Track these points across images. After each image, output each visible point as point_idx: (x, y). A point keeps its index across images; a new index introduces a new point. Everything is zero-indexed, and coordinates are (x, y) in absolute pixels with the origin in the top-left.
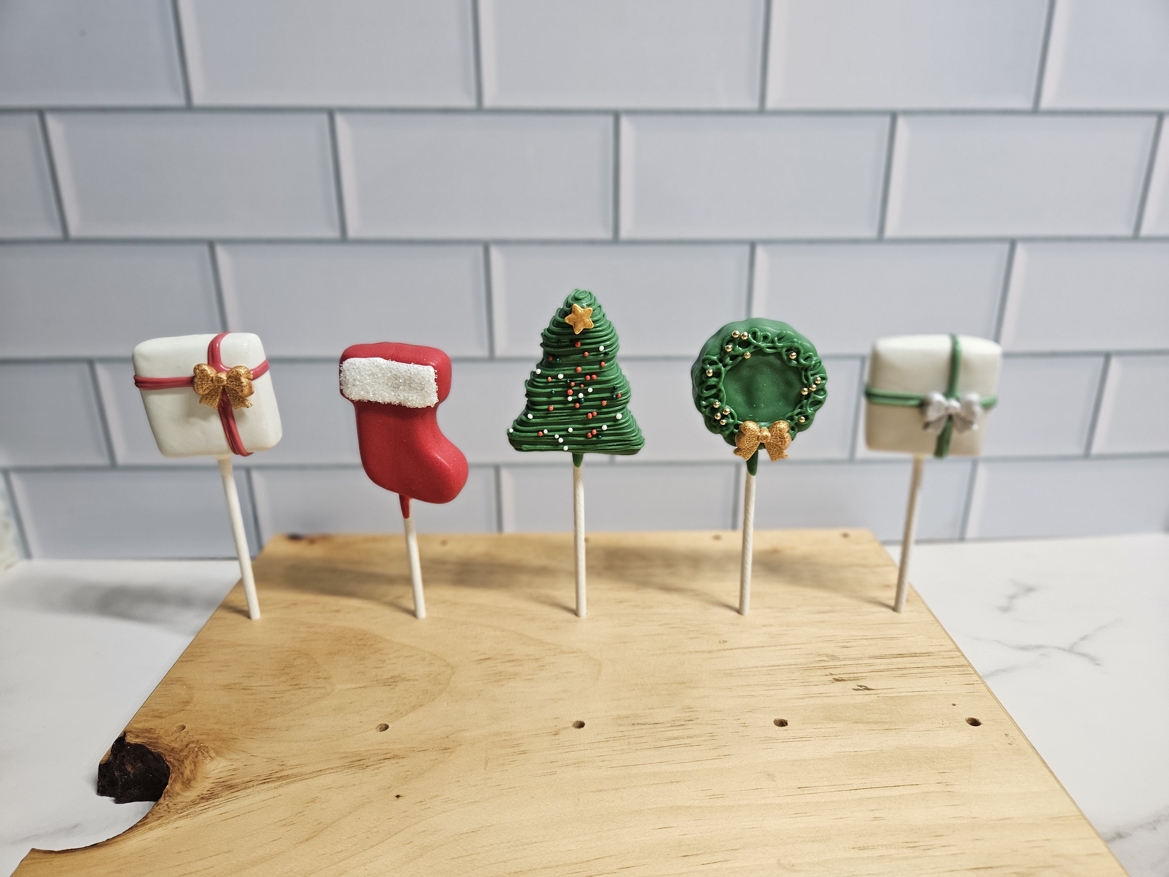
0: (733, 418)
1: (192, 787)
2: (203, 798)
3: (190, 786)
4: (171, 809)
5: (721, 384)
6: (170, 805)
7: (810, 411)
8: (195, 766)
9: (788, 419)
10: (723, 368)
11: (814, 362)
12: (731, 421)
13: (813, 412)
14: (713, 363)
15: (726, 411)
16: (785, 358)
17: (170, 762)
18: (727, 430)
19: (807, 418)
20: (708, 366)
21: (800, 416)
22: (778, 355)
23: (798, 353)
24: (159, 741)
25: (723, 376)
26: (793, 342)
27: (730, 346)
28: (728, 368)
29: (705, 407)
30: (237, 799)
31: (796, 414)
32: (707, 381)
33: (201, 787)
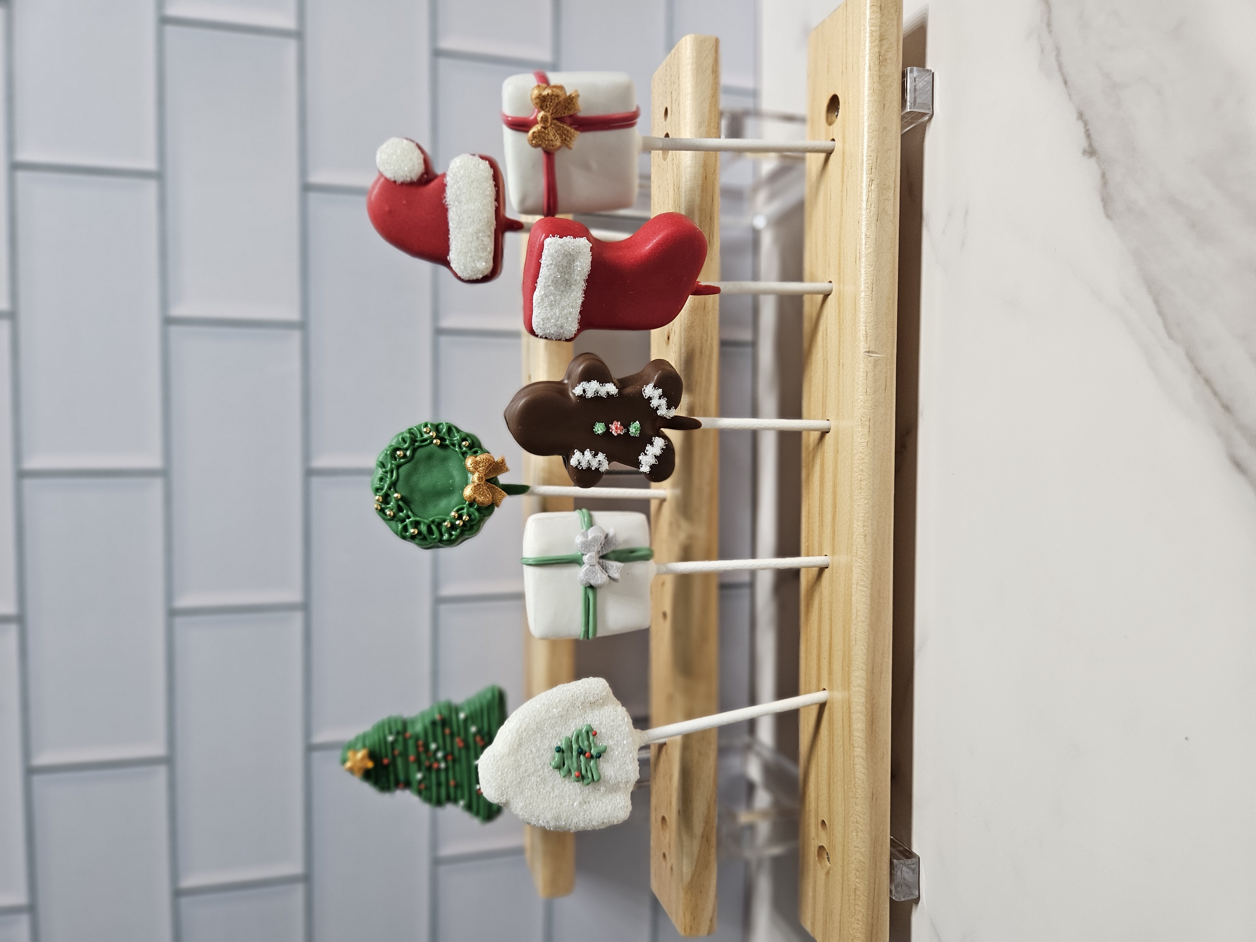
0: (463, 509)
5: (426, 521)
7: (457, 438)
9: (465, 458)
10: (410, 520)
11: (408, 435)
12: (465, 511)
13: (459, 434)
14: (405, 529)
15: (455, 516)
16: (402, 460)
18: (474, 514)
19: (464, 439)
20: (408, 534)
21: (462, 446)
22: (399, 467)
23: (399, 449)
25: (418, 519)
26: (386, 454)
27: (388, 513)
28: (410, 513)
29: (451, 535)
31: (460, 450)
32: (424, 535)
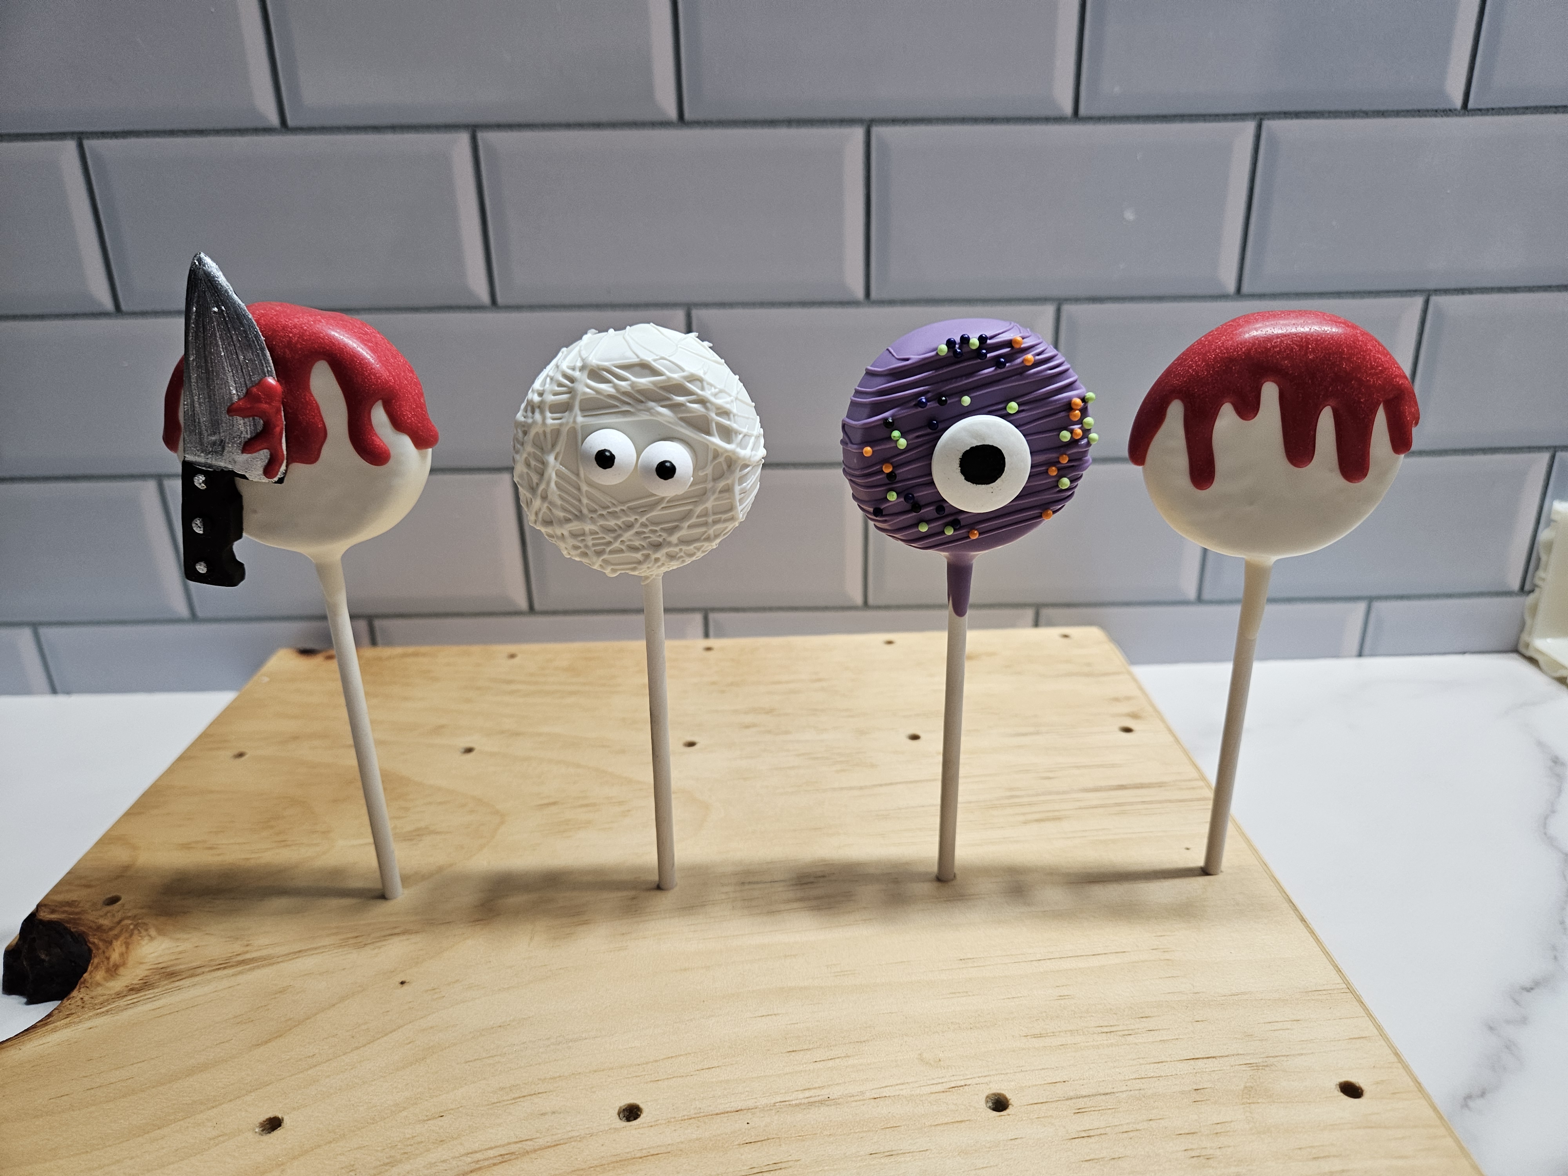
1: (120, 975)
2: (132, 990)
3: (117, 974)
4: (86, 1004)
6: (86, 999)
8: (127, 948)
17: (94, 943)
24: (83, 917)
30: (179, 989)
33: (129, 976)
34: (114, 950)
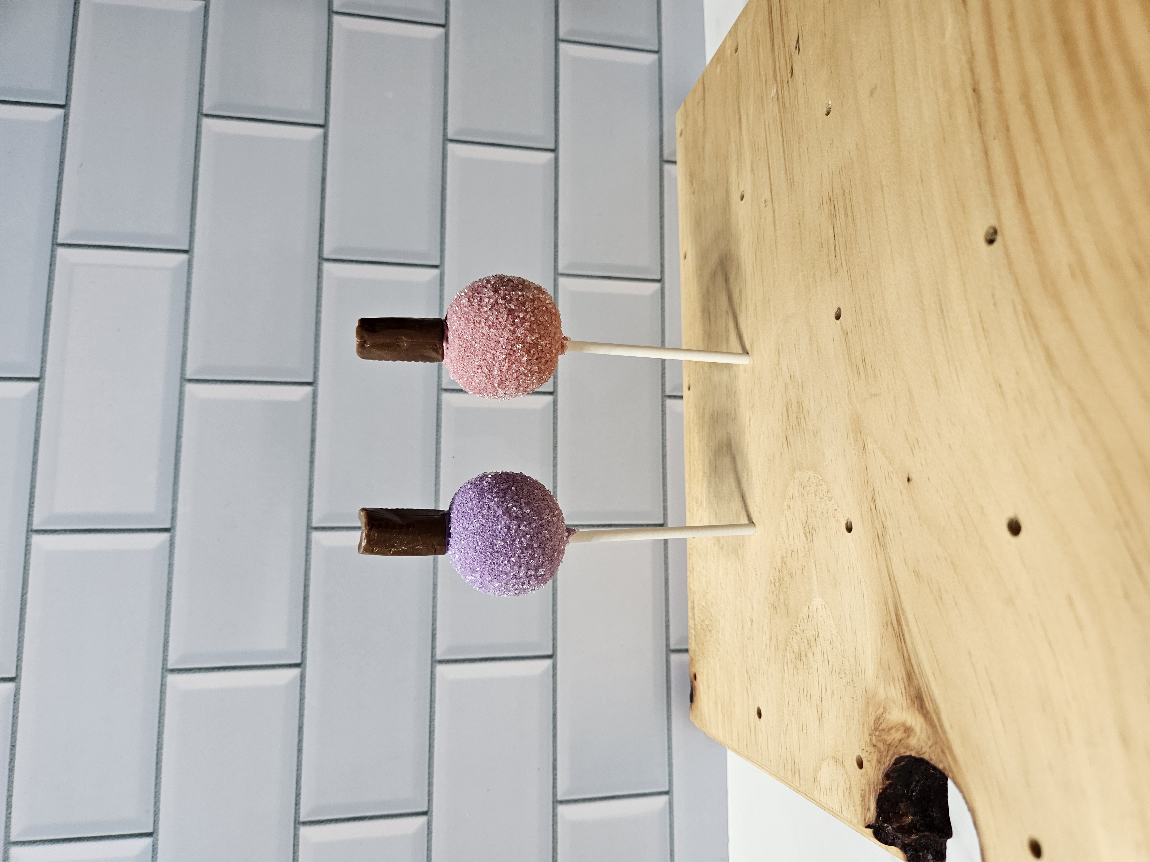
1: (911, 725)
2: (922, 708)
24: (872, 781)
30: (920, 666)
33: (912, 716)
34: (894, 739)
